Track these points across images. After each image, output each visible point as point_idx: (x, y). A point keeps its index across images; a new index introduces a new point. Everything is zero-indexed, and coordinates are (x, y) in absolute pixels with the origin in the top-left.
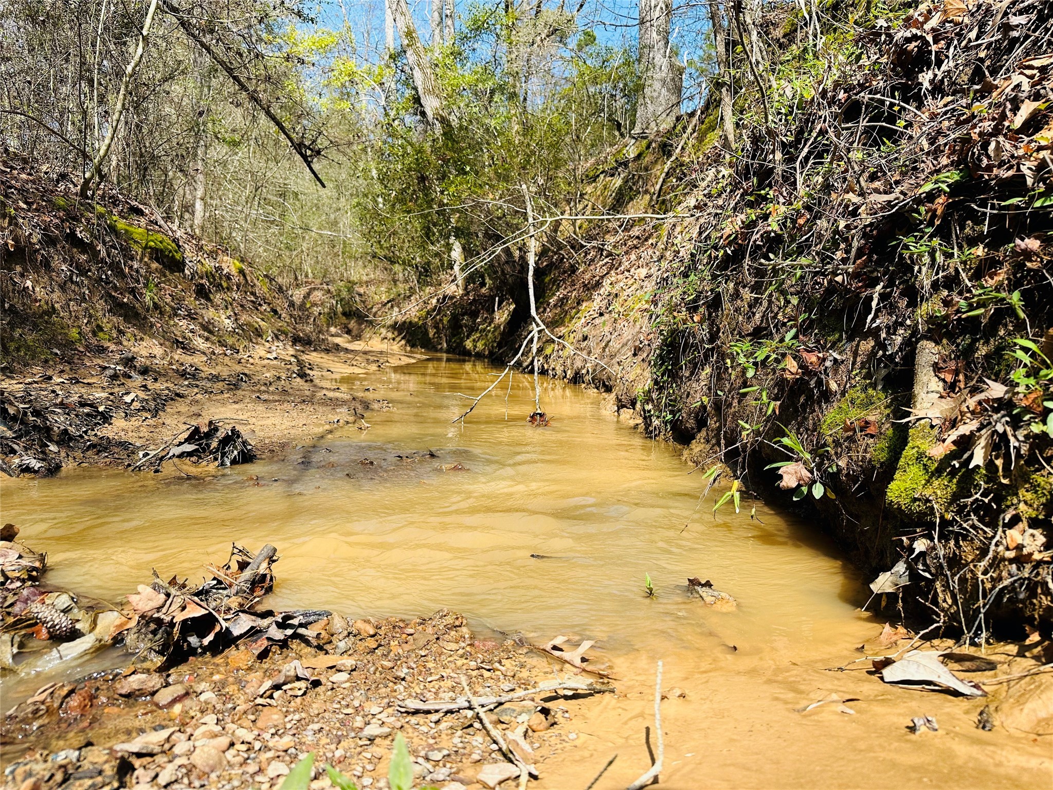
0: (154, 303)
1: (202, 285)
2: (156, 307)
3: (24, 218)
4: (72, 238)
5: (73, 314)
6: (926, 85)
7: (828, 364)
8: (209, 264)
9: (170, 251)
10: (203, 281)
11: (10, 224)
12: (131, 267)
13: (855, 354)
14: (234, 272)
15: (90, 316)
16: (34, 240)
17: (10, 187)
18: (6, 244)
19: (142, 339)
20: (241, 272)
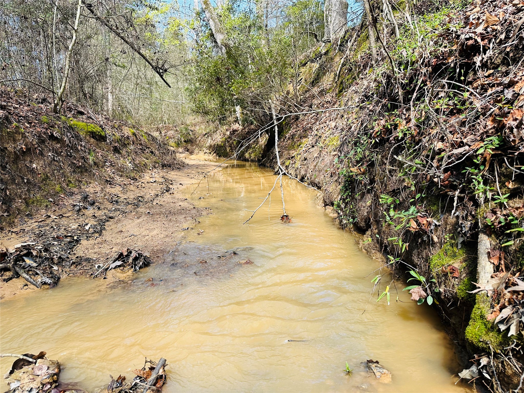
0: (94, 162)
1: (116, 146)
2: (95, 163)
3: (28, 133)
4: (52, 137)
5: (57, 177)
6: (478, 64)
7: (432, 227)
8: (118, 135)
9: (99, 132)
10: (116, 144)
11: (22, 137)
12: (81, 145)
13: (446, 224)
14: (130, 134)
15: (65, 177)
16: (34, 143)
17: (20, 117)
18: (22, 148)
19: (90, 183)
20: (134, 134)
